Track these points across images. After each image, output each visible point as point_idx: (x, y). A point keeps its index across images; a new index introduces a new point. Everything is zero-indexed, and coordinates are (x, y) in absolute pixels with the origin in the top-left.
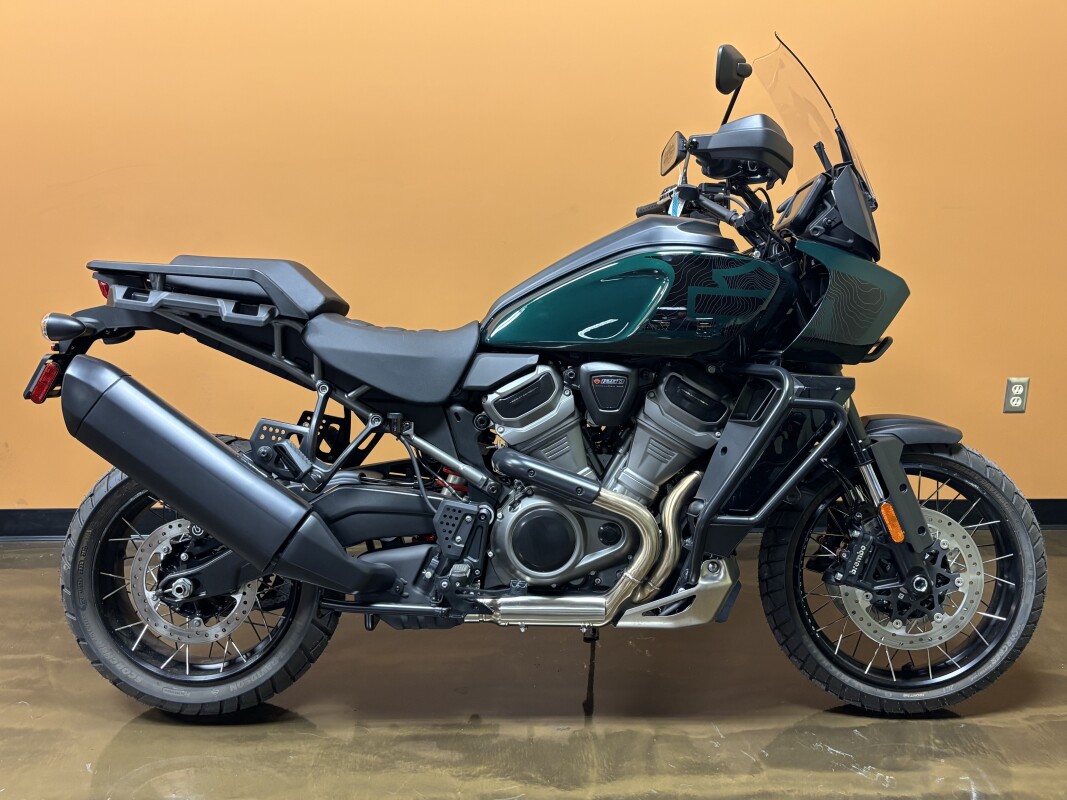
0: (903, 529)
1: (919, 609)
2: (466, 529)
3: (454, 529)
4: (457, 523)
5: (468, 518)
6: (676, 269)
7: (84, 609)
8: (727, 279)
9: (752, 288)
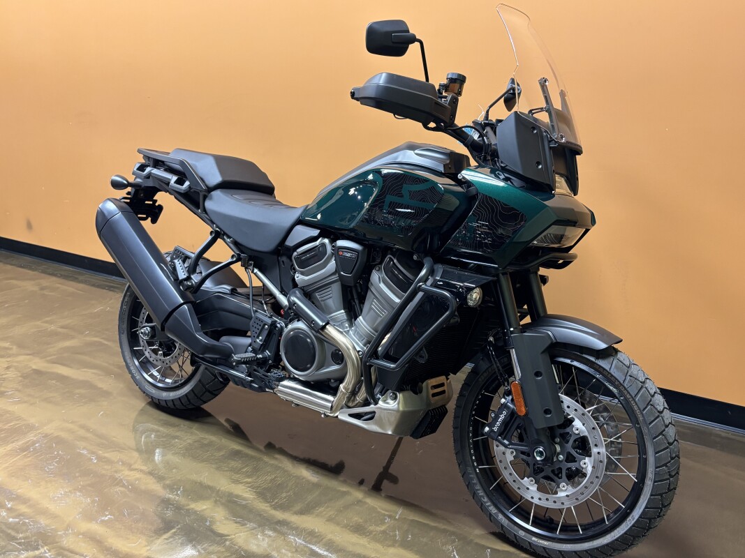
0: (526, 406)
1: (548, 475)
2: (265, 333)
3: (258, 332)
4: (260, 328)
5: (267, 326)
6: (384, 181)
7: (123, 334)
8: (410, 192)
9: (424, 201)
